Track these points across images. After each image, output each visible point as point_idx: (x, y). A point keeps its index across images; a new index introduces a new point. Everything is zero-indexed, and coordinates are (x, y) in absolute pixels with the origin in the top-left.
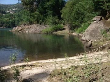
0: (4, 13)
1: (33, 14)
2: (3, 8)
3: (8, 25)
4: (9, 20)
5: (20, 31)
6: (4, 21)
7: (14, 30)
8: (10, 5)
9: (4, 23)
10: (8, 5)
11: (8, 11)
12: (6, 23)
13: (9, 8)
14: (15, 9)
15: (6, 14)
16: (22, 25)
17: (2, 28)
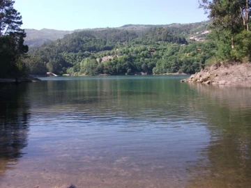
0: (183, 41)
1: (238, 36)
2: (181, 31)
3: (190, 68)
4: (193, 56)
5: (205, 80)
6: (182, 59)
7: (193, 79)
8: (196, 23)
9: (181, 63)
10: (191, 25)
11: (191, 38)
12: (186, 63)
13: (193, 30)
14: (207, 32)
15: (187, 44)
16: (212, 68)
17: (177, 73)
